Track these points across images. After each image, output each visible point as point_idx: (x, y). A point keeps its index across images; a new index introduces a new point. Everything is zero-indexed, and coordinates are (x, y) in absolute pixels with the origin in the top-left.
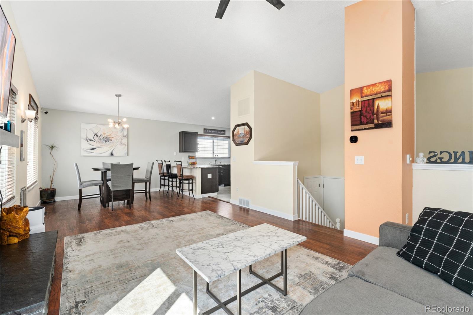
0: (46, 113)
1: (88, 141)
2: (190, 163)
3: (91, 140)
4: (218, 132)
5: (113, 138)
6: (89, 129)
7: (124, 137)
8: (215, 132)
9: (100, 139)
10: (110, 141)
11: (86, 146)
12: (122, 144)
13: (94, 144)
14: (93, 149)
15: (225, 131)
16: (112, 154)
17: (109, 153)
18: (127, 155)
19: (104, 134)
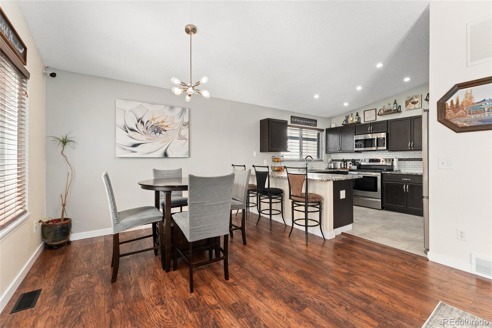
0: (53, 75)
1: (127, 132)
2: (276, 169)
3: (132, 130)
4: (308, 122)
5: (167, 126)
6: (130, 111)
7: (184, 125)
8: (304, 122)
9: (147, 128)
10: (163, 132)
11: (124, 139)
12: (181, 138)
13: (139, 137)
14: (135, 146)
15: (316, 121)
16: (166, 155)
17: (160, 153)
18: (188, 157)
19: (154, 119)
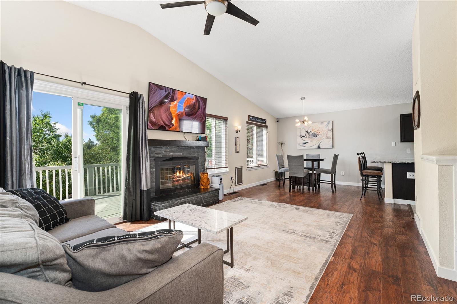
0: (278, 121)
1: (301, 138)
3: (303, 137)
5: (320, 133)
6: (303, 128)
7: (329, 131)
9: (310, 135)
10: (318, 136)
11: (301, 141)
12: (327, 138)
13: (306, 140)
14: (305, 143)
16: (319, 147)
17: (316, 147)
18: (332, 148)
19: (313, 130)
